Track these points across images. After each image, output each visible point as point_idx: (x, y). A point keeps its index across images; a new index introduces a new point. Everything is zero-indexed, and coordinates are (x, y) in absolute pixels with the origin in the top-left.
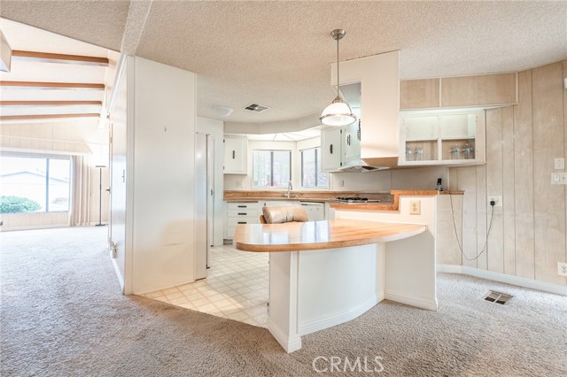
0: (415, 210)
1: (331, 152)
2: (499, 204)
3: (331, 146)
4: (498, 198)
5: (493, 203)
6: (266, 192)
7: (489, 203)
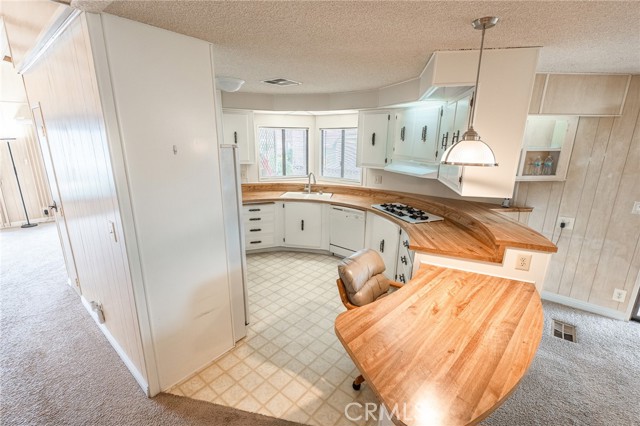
0: (523, 265)
1: (373, 143)
2: (569, 227)
3: (374, 135)
4: (570, 221)
5: (563, 225)
6: (278, 185)
7: (558, 226)
